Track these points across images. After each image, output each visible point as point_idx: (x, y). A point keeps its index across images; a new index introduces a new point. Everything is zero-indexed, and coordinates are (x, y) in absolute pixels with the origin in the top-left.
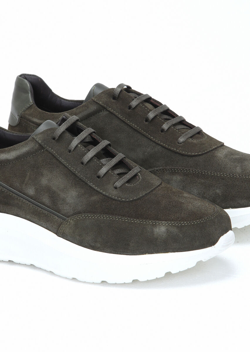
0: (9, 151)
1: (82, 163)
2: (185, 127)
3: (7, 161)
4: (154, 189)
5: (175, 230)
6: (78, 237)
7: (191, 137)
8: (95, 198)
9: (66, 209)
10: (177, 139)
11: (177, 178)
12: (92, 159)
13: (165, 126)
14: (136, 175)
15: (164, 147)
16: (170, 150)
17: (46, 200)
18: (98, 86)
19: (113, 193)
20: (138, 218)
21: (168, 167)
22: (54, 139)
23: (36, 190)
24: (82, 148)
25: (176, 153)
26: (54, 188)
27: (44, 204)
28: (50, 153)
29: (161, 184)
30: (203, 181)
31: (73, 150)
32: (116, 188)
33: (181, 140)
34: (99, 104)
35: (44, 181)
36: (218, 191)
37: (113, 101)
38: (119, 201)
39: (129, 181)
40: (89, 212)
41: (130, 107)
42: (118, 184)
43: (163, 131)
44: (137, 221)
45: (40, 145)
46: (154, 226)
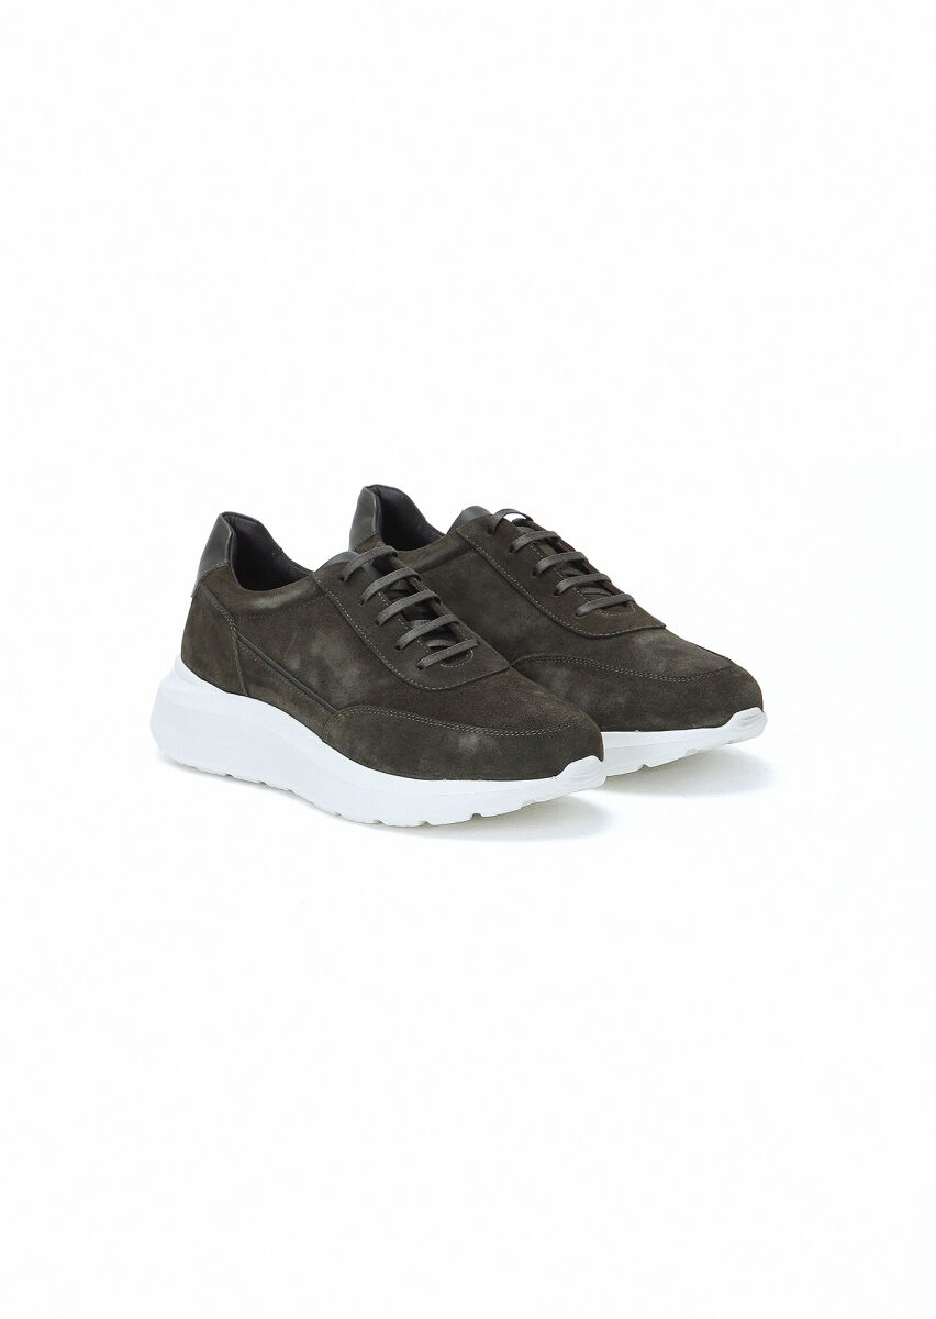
0: (272, 596)
1: (377, 623)
2: (604, 592)
3: (267, 612)
4: (487, 677)
5: (491, 743)
6: (348, 744)
7: (604, 608)
8: (383, 682)
9: (340, 697)
10: (576, 608)
11: (564, 673)
12: (394, 616)
13: (563, 585)
14: (465, 652)
15: (551, 619)
16: (559, 624)
17: (314, 680)
18: (475, 509)
19: (412, 675)
20: (440, 719)
21: (554, 654)
22: (342, 580)
23: (303, 661)
24: (383, 598)
25: (570, 631)
26: (328, 661)
27: (310, 687)
28: (332, 602)
29: (504, 671)
30: (600, 680)
31: (368, 601)
32: (421, 668)
33: (584, 609)
34: (463, 539)
35: (315, 649)
36: (621, 700)
37: (488, 535)
38: (420, 688)
39: (448, 660)
40: (372, 704)
41: (512, 549)
42: (427, 661)
43: (557, 592)
44: (438, 724)
45: (319, 588)
46: (462, 733)
